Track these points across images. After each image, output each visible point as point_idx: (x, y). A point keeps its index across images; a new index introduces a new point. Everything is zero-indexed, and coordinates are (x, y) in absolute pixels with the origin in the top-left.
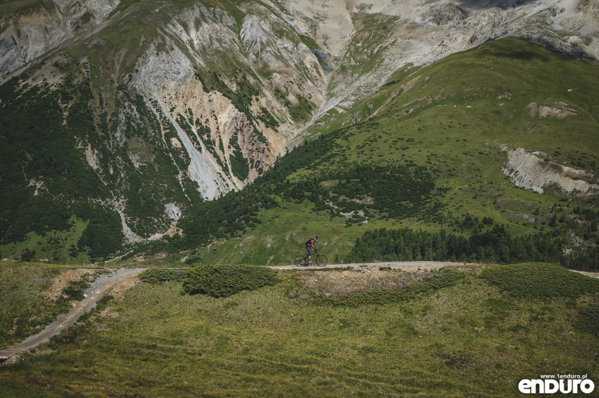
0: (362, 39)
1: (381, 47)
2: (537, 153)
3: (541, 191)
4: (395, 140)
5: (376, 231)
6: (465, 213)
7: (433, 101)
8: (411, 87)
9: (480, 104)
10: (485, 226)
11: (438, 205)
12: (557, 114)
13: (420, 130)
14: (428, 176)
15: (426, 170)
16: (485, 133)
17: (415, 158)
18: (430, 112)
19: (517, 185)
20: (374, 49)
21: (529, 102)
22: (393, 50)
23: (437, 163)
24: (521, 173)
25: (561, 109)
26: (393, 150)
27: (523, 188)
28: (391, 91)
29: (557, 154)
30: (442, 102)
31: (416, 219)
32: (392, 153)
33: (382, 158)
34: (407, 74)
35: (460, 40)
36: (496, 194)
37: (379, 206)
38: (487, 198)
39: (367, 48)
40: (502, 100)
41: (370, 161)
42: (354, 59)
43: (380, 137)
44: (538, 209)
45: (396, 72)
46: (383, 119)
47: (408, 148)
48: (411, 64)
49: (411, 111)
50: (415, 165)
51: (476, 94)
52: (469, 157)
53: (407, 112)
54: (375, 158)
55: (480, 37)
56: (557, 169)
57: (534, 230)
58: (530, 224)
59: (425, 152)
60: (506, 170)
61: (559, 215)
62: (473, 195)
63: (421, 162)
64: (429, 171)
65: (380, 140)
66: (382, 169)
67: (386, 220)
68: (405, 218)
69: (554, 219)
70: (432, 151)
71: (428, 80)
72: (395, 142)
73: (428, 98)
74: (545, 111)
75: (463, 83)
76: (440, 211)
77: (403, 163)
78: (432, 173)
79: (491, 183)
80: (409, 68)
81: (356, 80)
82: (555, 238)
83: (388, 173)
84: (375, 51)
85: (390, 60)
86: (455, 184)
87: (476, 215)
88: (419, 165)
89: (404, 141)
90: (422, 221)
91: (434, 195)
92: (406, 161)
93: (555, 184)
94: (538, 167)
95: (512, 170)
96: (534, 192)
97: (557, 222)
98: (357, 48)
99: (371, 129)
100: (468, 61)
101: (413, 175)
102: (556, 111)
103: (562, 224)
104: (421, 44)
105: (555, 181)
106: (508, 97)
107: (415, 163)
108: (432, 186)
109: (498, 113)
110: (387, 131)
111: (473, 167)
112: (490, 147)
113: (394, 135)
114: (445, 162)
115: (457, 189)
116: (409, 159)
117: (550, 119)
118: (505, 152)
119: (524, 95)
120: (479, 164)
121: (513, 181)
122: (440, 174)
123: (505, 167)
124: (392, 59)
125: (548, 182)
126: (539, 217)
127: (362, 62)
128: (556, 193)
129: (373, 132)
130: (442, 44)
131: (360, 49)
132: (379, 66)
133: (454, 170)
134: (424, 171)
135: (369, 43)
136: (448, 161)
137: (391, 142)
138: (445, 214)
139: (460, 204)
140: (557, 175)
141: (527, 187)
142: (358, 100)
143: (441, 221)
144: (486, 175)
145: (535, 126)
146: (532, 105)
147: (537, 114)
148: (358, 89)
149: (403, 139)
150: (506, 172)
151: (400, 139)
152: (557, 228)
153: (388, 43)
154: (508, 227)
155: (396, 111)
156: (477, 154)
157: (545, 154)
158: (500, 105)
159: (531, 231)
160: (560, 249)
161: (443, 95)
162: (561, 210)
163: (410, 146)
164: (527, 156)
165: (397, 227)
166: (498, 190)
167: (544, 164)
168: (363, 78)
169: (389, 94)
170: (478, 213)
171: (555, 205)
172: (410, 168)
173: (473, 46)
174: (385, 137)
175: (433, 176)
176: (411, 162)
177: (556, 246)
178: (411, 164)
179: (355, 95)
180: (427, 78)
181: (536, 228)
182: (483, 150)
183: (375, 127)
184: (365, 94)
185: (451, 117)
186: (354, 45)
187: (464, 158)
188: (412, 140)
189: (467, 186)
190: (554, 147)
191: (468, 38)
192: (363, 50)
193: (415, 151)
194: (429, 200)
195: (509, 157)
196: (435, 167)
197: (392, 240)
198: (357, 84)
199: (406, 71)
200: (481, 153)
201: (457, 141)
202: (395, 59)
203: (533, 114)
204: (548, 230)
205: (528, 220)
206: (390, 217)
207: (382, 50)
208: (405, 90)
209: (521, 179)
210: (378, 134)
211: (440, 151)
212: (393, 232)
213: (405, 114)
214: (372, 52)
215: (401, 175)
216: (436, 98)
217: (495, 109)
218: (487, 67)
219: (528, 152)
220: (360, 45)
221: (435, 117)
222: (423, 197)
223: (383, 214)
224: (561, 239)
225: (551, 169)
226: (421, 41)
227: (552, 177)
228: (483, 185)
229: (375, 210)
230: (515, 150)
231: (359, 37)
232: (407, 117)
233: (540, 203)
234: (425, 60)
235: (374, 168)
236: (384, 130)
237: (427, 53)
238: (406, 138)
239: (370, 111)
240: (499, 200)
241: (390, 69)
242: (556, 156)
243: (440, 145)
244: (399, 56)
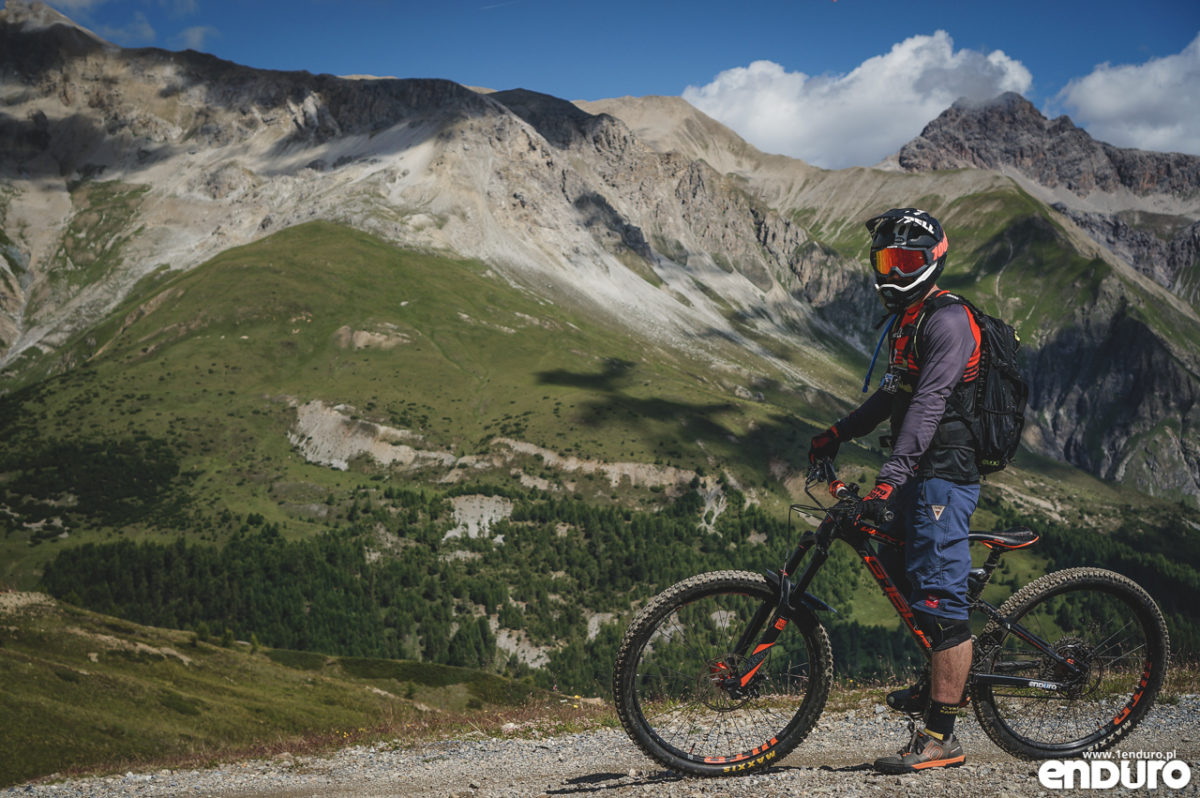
0: (85, 225)
1: (119, 238)
2: (341, 407)
3: (344, 466)
4: (120, 397)
5: (77, 549)
6: (222, 509)
7: (188, 330)
8: (154, 309)
9: (263, 333)
10: (251, 527)
11: (184, 500)
12: (380, 343)
13: (162, 379)
14: (169, 454)
15: (165, 444)
16: (267, 379)
17: (150, 427)
18: (181, 349)
19: (309, 458)
20: (107, 241)
21: (338, 325)
22: (138, 243)
23: (184, 433)
24: (316, 441)
25: (388, 334)
26: (116, 416)
27: (317, 464)
28: (126, 316)
29: (371, 407)
30: (203, 332)
31: (145, 524)
32: (113, 421)
33: (96, 429)
34: (158, 283)
35: (246, 223)
36: (275, 474)
37: (85, 509)
38: (260, 484)
39: (95, 240)
40: (298, 324)
41: (76, 436)
42: (72, 260)
43: (96, 395)
44: (331, 495)
45: (141, 281)
46: (106, 364)
47: (139, 410)
48: (166, 266)
49: (152, 348)
50: (149, 439)
51: (256, 316)
52: (237, 419)
53: (145, 350)
54: (86, 430)
55: (276, 219)
56: (369, 430)
57: (325, 528)
58: (320, 519)
59: (167, 416)
60: (294, 436)
61: (362, 503)
62: (238, 479)
63: (157, 431)
64: (170, 446)
65: (95, 400)
66: (95, 448)
67: (99, 530)
68: (127, 524)
69: (354, 509)
70: (179, 413)
71: (182, 296)
72: (119, 402)
73: (180, 326)
74: (363, 339)
75: (237, 300)
76: (184, 509)
77: (129, 435)
78: (175, 450)
79: (268, 459)
80: (163, 272)
81: (74, 296)
82: (354, 539)
83: (104, 453)
84: (109, 246)
85: (133, 259)
86: (211, 465)
87: (239, 512)
88: (155, 437)
89: (135, 400)
90: (155, 527)
91: (177, 485)
92: (135, 432)
93: (366, 454)
94: (343, 429)
95: (303, 437)
96: (334, 469)
97: (359, 513)
98: (78, 242)
99: (83, 382)
100: (245, 263)
101: (143, 454)
102: (379, 338)
103: (366, 516)
104: (186, 232)
105: (366, 449)
106: (307, 317)
107: (149, 434)
108: (174, 470)
109: (290, 345)
110: (108, 385)
111: (242, 435)
112: (271, 402)
113: (119, 391)
114: (197, 430)
115: (213, 473)
116: (140, 429)
117: (371, 351)
118: (294, 409)
119: (332, 315)
120: (251, 430)
121: (303, 454)
122: (188, 450)
123: (293, 432)
124: (137, 258)
125: (355, 452)
126: (334, 507)
127: (87, 264)
128: (367, 468)
129: (86, 386)
130: (218, 232)
131: (83, 243)
132: (113, 271)
133: (211, 441)
134: (162, 447)
135: (97, 233)
136: (203, 428)
137: (113, 402)
138: (192, 513)
139: (216, 495)
140: (370, 440)
141: (325, 461)
142: (75, 330)
143: (183, 524)
144: (262, 446)
145: (346, 362)
146: (343, 330)
147: (351, 344)
148: (78, 311)
149: (133, 396)
150: (293, 439)
151: (128, 396)
152: (358, 522)
153: (130, 231)
154: (285, 527)
155: (128, 350)
156: (250, 414)
157: (353, 408)
158: (294, 332)
159: (320, 529)
160: (360, 554)
161: (204, 320)
162: (366, 495)
163: (143, 408)
164: (325, 413)
165: (115, 539)
166: (277, 469)
167: (352, 423)
168: (86, 292)
169: (123, 319)
170: (242, 507)
171: (359, 487)
172: (141, 444)
173: (264, 235)
174: (104, 394)
175: (177, 453)
176: (143, 433)
177: (353, 550)
178: (142, 436)
179: (72, 322)
180: (181, 293)
181: (327, 524)
182: (259, 407)
183: (90, 377)
184: (88, 320)
185: (214, 355)
186: (72, 236)
187: (229, 421)
188: (148, 397)
189: (230, 466)
190: (368, 397)
191: (259, 220)
192: (88, 244)
193: (152, 415)
194: (168, 493)
195: (300, 417)
196: (181, 440)
197: (103, 561)
198: (75, 303)
199: (157, 278)
200: (256, 412)
201: (220, 394)
202: (140, 259)
203: (344, 345)
204: (346, 525)
205: (316, 513)
206: (105, 524)
207: (120, 244)
208: (147, 313)
209: (314, 450)
210: (94, 391)
211: (191, 412)
212: (105, 548)
213: (141, 354)
214: (103, 247)
215: (124, 456)
216: (193, 326)
217: (286, 338)
218: (276, 272)
219: (326, 406)
220: (82, 235)
221: (188, 357)
222: (159, 488)
223: (95, 520)
224: (364, 539)
225: (361, 431)
226: (186, 226)
227: (361, 444)
228: (255, 462)
229: (80, 516)
230: (308, 404)
231: (81, 223)
232: (145, 360)
233: (338, 485)
234: (190, 258)
235: (81, 447)
236: (105, 382)
237: (193, 246)
238: (139, 394)
239: (90, 350)
240: (276, 485)
241: (132, 276)
242: (369, 409)
243: (192, 402)
244: (148, 253)
